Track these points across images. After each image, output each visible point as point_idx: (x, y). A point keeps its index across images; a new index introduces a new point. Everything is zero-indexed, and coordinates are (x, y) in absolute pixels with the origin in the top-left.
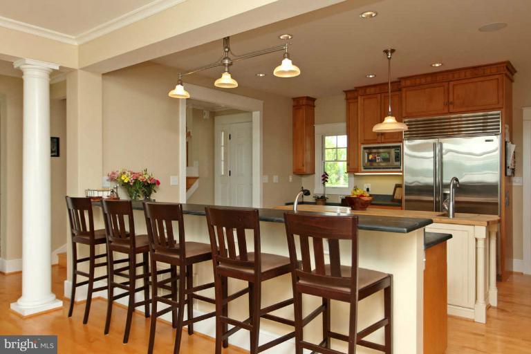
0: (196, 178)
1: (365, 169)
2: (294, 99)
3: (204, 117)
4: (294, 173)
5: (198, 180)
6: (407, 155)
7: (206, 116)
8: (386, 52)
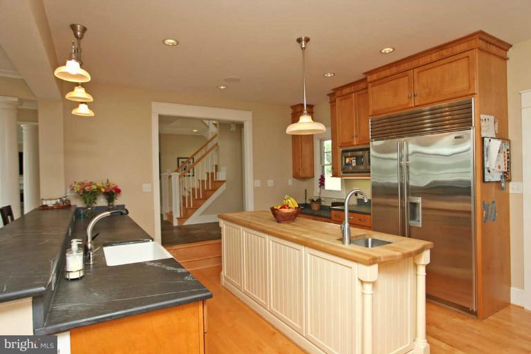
0: (224, 182)
1: (343, 173)
2: (292, 107)
3: (232, 129)
4: (294, 177)
5: (225, 184)
6: (375, 157)
7: (233, 128)
8: (299, 41)
